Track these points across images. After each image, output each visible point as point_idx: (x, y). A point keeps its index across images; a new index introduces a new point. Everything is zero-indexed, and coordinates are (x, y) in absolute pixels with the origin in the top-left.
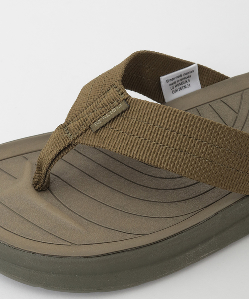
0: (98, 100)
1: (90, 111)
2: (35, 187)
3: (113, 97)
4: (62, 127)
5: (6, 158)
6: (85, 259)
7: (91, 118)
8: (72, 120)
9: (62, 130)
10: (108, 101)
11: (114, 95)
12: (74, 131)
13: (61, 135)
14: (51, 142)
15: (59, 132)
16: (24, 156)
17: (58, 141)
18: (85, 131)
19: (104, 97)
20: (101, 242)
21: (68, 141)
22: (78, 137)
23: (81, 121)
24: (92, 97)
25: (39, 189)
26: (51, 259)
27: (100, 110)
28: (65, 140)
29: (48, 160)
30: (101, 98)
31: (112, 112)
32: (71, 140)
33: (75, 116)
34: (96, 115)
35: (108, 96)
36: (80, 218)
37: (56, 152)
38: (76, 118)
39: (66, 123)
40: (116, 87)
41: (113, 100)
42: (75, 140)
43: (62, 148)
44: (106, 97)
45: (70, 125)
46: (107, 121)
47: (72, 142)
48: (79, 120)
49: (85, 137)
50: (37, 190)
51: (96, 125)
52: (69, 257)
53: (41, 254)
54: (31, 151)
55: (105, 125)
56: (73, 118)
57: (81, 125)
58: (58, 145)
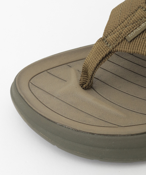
0: (129, 18)
1: (124, 26)
2: (82, 87)
3: (141, 15)
4: (101, 40)
5: (55, 66)
6: (132, 137)
7: (126, 32)
8: (109, 34)
9: (102, 42)
10: (138, 18)
11: (142, 13)
12: (112, 42)
13: (102, 45)
14: (94, 51)
15: (100, 43)
16: (68, 64)
17: (101, 50)
18: (122, 41)
19: (134, 16)
20: (140, 124)
21: (109, 50)
22: (116, 46)
23: (117, 34)
24: (123, 17)
25: (85, 87)
26: (106, 137)
27: (131, 25)
28: (106, 49)
29: (93, 65)
30: (131, 16)
31: (142, 26)
32: (111, 49)
33: (111, 31)
34: (129, 29)
35: (137, 14)
36: (120, 107)
37: (100, 58)
38: (112, 33)
39: (104, 37)
40: (142, 8)
41: (142, 17)
42: (114, 49)
43: (105, 55)
44: (135, 16)
45: (108, 38)
46: (139, 33)
47: (112, 50)
48: (115, 34)
49: (121, 46)
50: (83, 89)
51: (130, 36)
52: (120, 135)
53: (98, 134)
54: (73, 60)
55: (137, 36)
56: (109, 32)
57: (117, 38)
58: (100, 53)
